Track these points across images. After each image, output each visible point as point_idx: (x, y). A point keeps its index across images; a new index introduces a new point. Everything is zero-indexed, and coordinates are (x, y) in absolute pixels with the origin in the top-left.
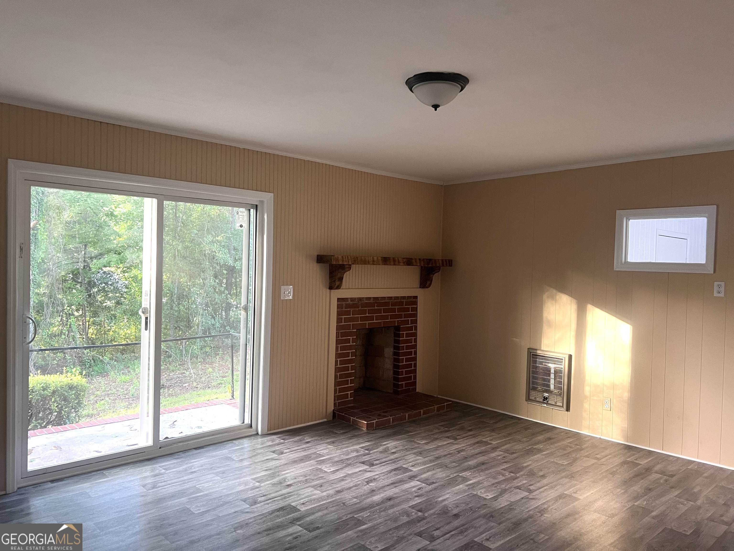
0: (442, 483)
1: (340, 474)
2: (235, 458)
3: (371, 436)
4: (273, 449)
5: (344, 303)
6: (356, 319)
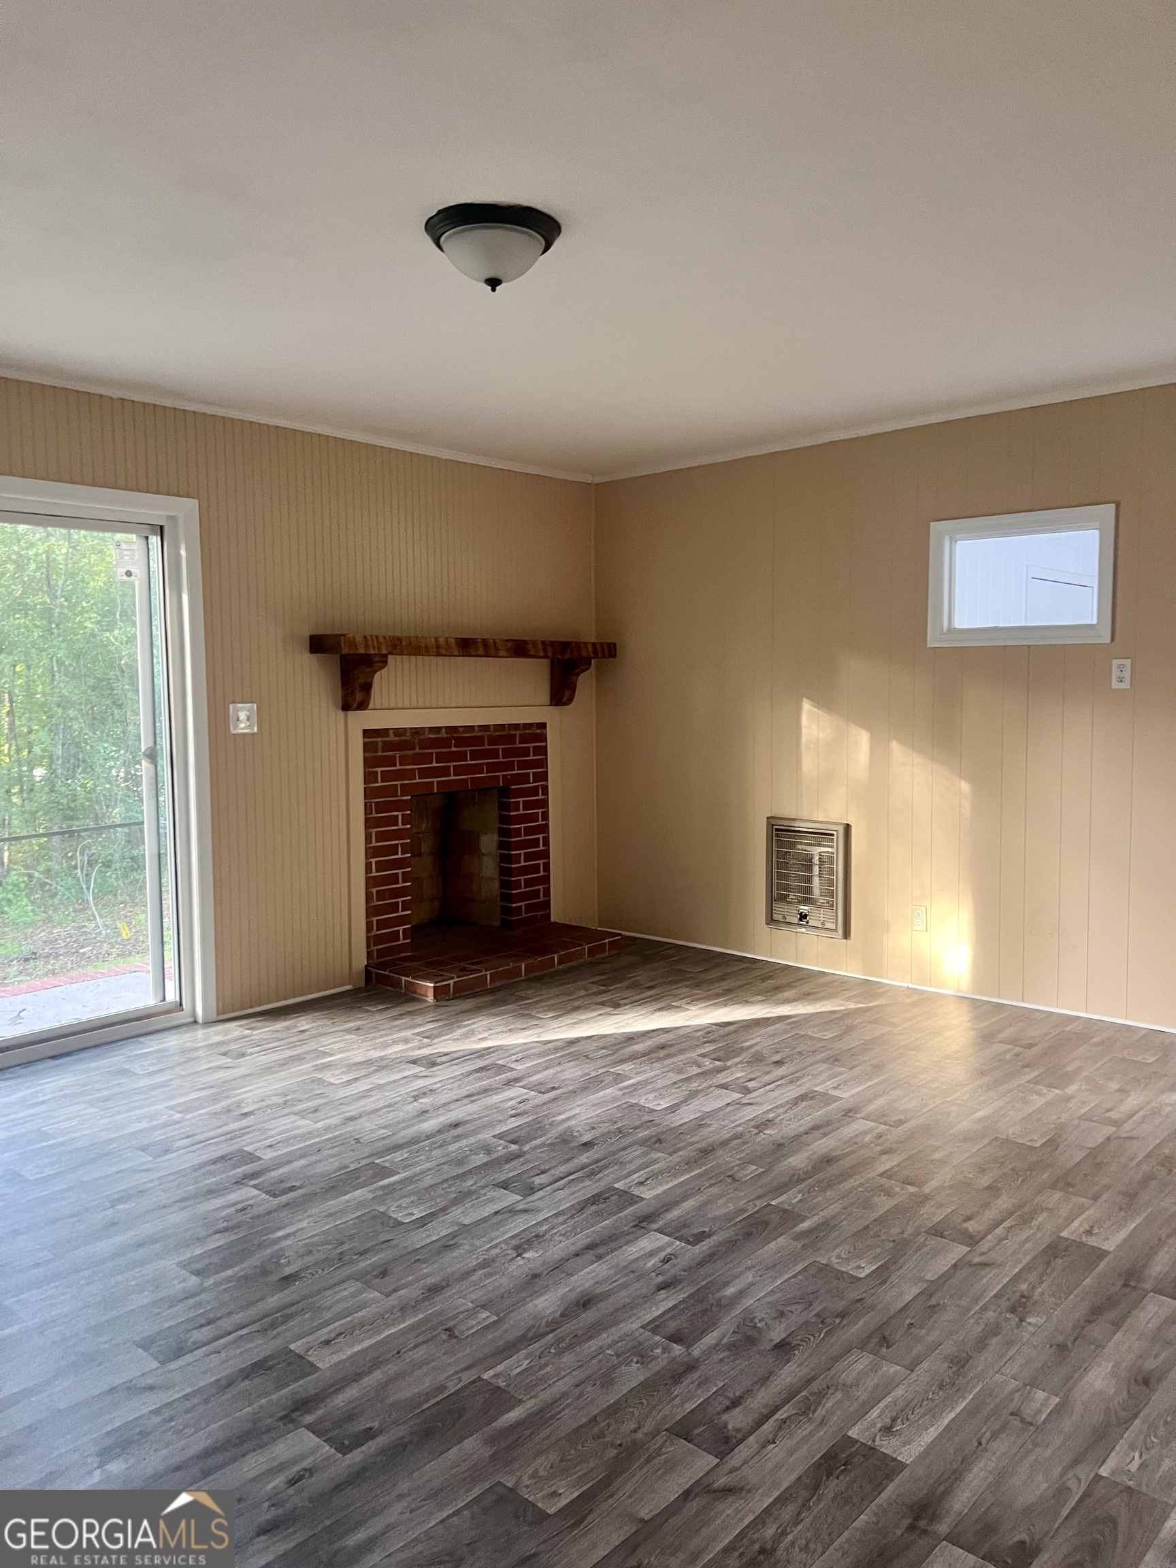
0: (571, 1088)
1: (362, 1086)
2: (137, 1071)
3: (443, 1010)
4: (223, 1049)
5: (379, 739)
6: (410, 774)
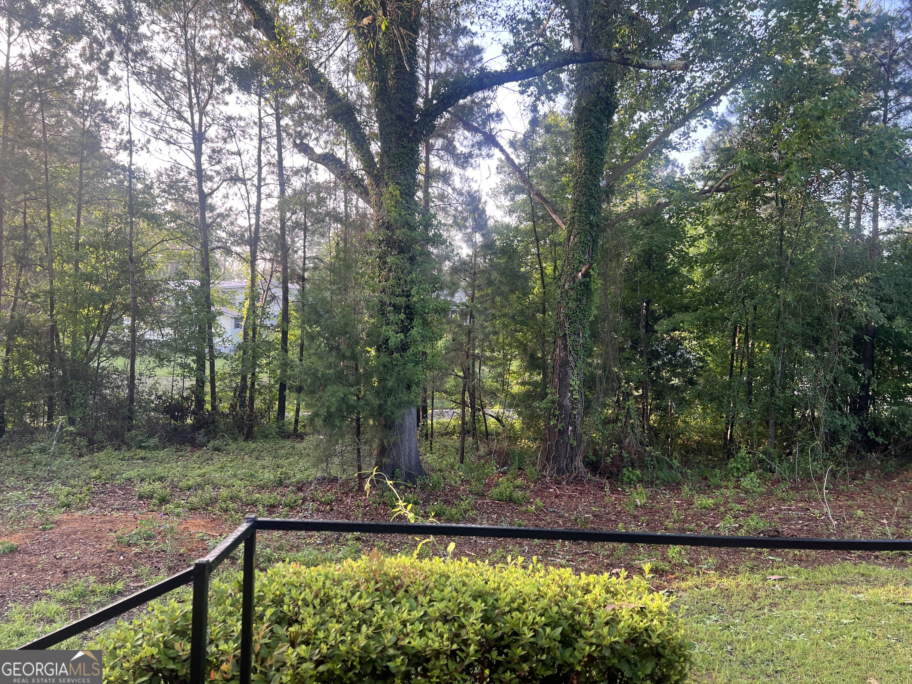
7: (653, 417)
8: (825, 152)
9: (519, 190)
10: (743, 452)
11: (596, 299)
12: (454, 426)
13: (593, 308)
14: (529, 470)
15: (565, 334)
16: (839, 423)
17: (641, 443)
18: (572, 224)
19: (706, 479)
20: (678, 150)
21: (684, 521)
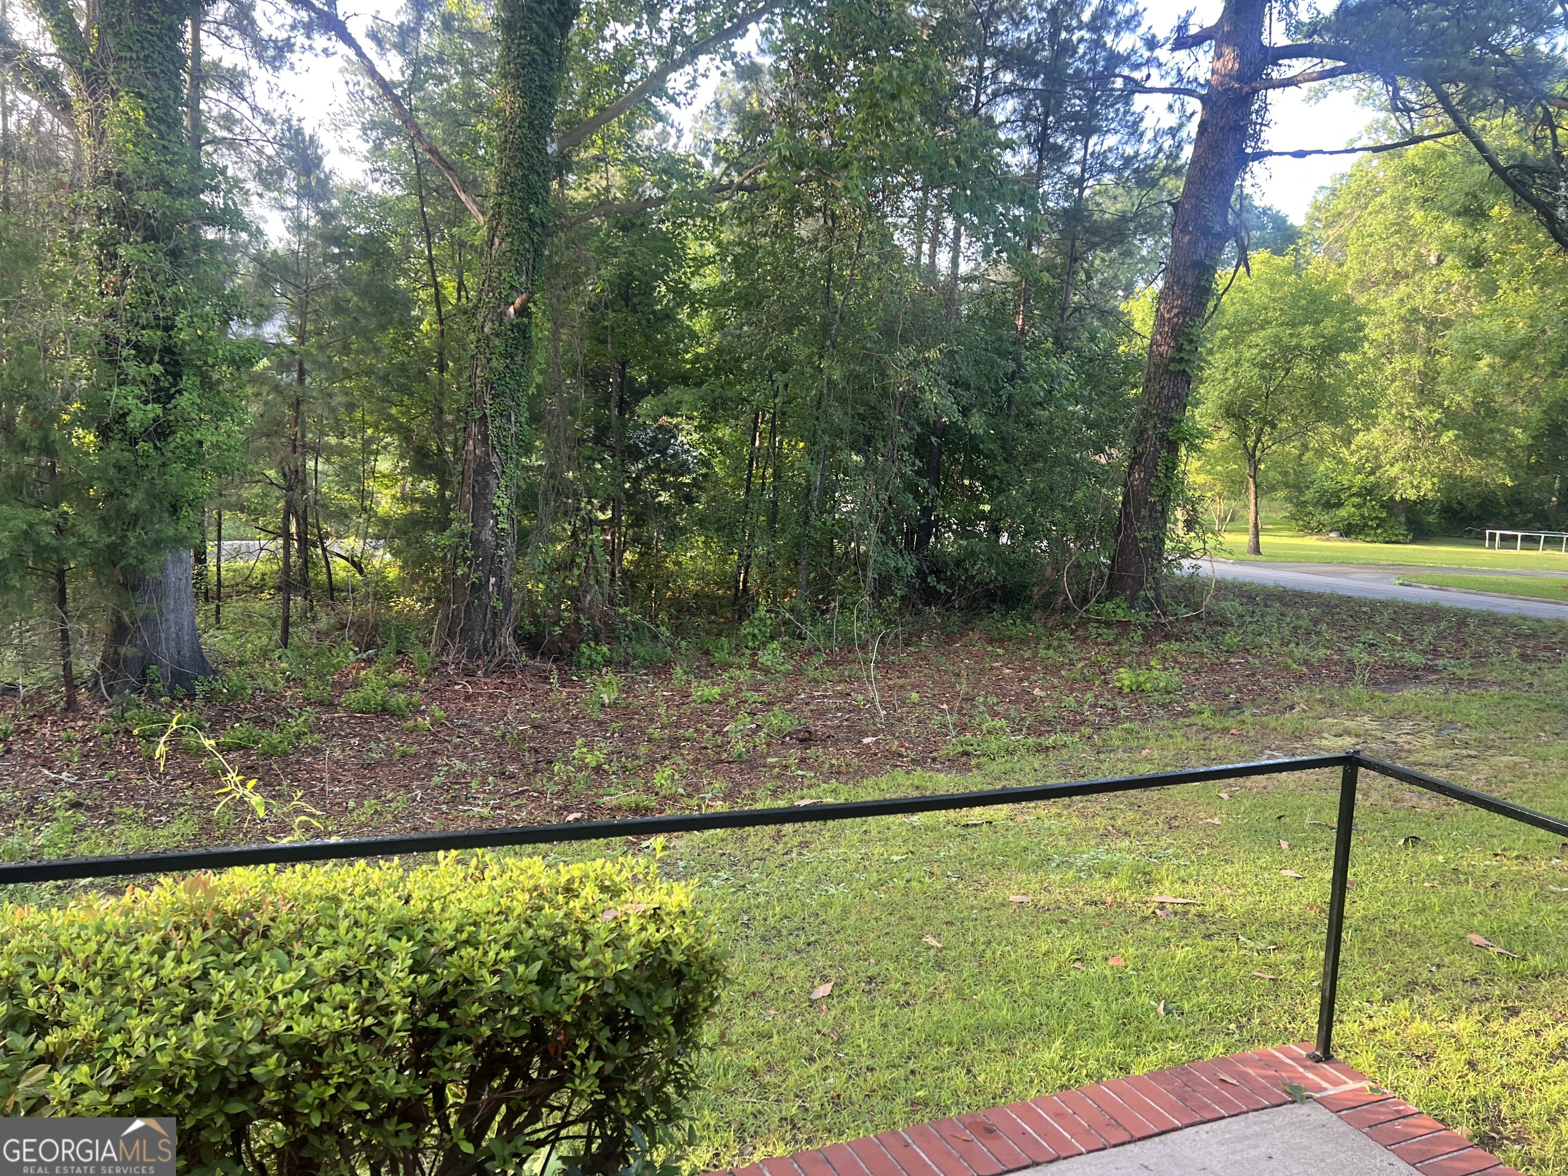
7: (628, 555)
8: (899, 152)
9: (389, 131)
10: (762, 611)
11: (540, 357)
12: (263, 575)
13: (535, 372)
14: (416, 653)
15: (485, 415)
16: (893, 564)
17: (611, 602)
18: (498, 216)
19: (707, 653)
20: (678, 105)
21: (678, 725)
